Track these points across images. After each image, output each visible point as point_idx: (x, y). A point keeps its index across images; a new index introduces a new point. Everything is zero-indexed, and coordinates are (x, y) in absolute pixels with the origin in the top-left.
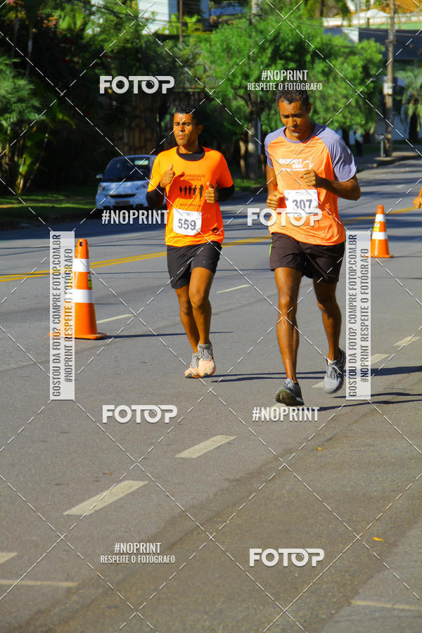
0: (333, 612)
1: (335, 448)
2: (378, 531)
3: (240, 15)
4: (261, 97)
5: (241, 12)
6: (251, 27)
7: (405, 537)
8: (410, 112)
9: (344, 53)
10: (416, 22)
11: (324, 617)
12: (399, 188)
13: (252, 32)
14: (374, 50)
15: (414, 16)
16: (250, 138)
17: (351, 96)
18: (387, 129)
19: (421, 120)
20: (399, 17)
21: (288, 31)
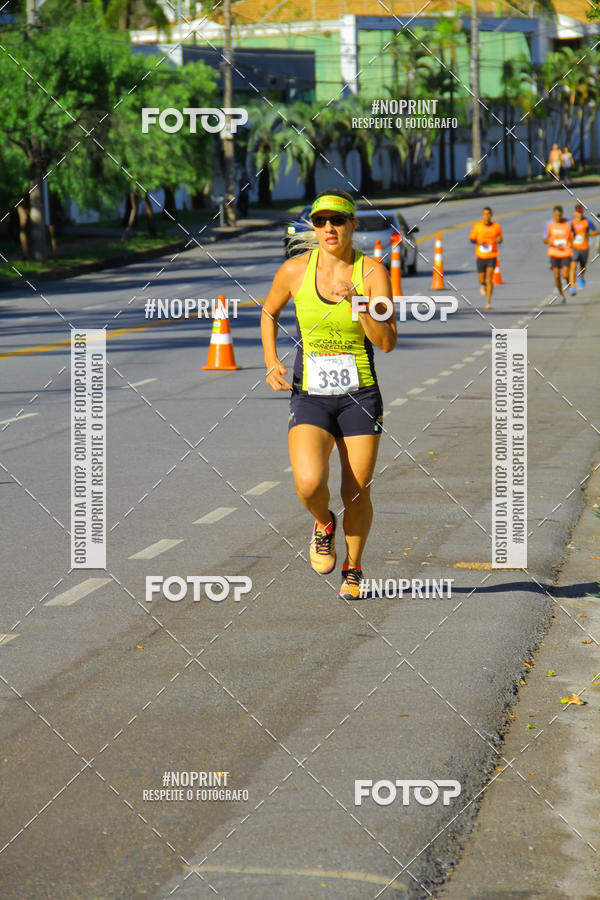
0: (157, 884)
1: (160, 645)
2: (222, 762)
3: (10, 26)
4: (46, 144)
5: (11, 21)
6: (26, 43)
7: (260, 769)
8: (259, 163)
9: (162, 80)
10: (259, 38)
11: (145, 892)
12: (248, 270)
13: (28, 50)
14: (205, 76)
15: (258, 28)
16: (32, 203)
17: (175, 142)
18: (227, 187)
19: (276, 176)
20: (237, 30)
21: (80, 49)
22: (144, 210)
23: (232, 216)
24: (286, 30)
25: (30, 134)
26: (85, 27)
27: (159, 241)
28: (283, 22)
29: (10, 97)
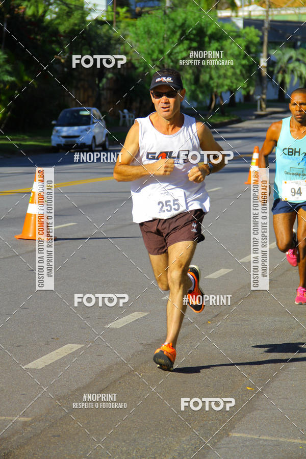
0: (216, 441)
2: (250, 383)
3: (157, 7)
5: (158, 5)
6: (165, 16)
7: (269, 387)
9: (232, 36)
10: (283, 15)
13: (166, 20)
14: (254, 34)
15: (283, 10)
17: (238, 68)
18: (263, 90)
19: (288, 86)
20: (272, 11)
21: (192, 19)
22: (219, 102)
23: (264, 106)
24: (297, 11)
25: (164, 62)
26: (195, 8)
27: (226, 118)
28: (296, 7)
29: (155, 43)
